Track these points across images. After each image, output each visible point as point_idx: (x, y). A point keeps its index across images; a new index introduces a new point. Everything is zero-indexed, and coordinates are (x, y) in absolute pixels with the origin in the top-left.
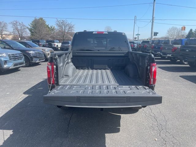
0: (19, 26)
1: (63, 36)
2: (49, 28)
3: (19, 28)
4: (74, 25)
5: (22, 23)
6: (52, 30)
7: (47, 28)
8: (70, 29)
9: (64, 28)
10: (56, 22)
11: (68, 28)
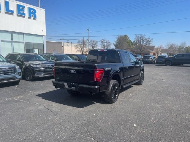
0: (105, 43)
1: (140, 50)
2: (132, 43)
3: (105, 44)
4: (152, 39)
5: (108, 40)
6: (134, 44)
7: (130, 43)
8: (148, 43)
9: (141, 42)
10: (135, 38)
11: (145, 42)
